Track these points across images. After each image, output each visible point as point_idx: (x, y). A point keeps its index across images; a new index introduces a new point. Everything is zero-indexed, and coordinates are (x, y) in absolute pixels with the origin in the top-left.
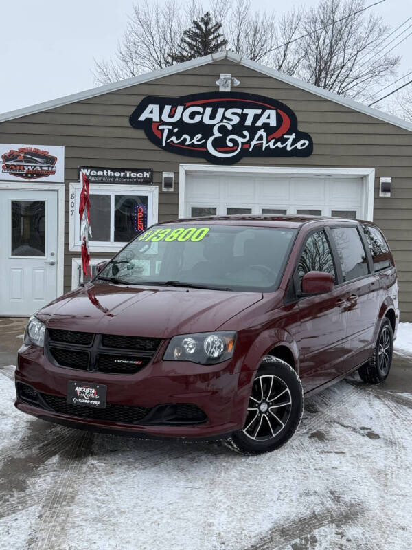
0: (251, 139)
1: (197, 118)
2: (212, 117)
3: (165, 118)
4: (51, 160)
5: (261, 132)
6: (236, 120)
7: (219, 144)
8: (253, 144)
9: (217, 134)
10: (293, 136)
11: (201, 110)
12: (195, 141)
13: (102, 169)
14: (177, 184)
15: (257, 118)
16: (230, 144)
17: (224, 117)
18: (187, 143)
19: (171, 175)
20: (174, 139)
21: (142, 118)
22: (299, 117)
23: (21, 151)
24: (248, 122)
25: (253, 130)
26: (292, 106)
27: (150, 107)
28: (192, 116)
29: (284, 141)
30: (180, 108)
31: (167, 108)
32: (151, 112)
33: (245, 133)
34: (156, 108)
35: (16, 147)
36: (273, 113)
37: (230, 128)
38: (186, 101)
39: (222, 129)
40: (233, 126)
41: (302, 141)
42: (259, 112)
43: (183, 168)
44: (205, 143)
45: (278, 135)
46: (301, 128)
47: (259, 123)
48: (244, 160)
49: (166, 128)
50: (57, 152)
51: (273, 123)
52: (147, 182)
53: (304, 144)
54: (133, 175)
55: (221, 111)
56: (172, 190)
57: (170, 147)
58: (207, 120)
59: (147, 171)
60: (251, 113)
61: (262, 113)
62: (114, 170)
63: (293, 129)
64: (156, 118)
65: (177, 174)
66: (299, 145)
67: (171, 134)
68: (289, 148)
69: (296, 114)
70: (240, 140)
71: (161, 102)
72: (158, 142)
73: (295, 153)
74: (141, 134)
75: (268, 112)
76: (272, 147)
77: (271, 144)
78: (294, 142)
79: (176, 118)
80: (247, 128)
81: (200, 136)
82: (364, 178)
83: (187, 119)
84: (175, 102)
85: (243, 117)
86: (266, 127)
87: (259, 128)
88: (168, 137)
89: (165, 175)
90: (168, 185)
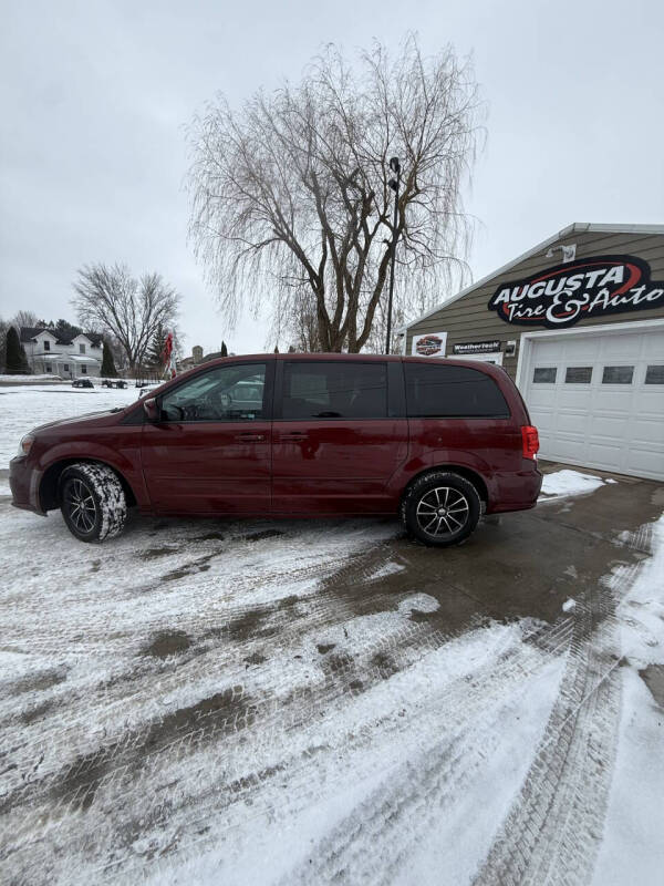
0: (591, 300)
1: (540, 292)
3: (514, 298)
4: (439, 342)
5: (605, 292)
6: (577, 285)
7: (558, 311)
8: (592, 305)
9: (557, 302)
10: (643, 288)
11: (543, 284)
12: (536, 312)
13: (466, 344)
14: (518, 350)
15: (600, 278)
16: (568, 309)
17: (566, 286)
18: (530, 315)
19: (514, 343)
20: (519, 313)
21: (496, 302)
22: (653, 266)
23: (426, 338)
25: (594, 292)
26: (644, 257)
27: (503, 292)
28: (535, 292)
29: (629, 295)
30: (527, 287)
31: (516, 289)
32: (504, 296)
33: (586, 296)
34: (507, 292)
35: (423, 337)
36: (619, 270)
37: (570, 294)
39: (563, 298)
40: (574, 292)
41: (655, 292)
42: (603, 272)
43: (524, 336)
44: (545, 312)
45: (622, 291)
46: (654, 278)
47: (602, 283)
48: (582, 321)
49: (513, 306)
50: (443, 336)
51: (618, 279)
52: (495, 350)
53: (657, 294)
54: (487, 346)
55: (563, 281)
56: (513, 355)
57: (516, 321)
58: (548, 292)
59: (496, 341)
60: (593, 276)
61: (607, 272)
62: (474, 344)
63: (644, 280)
64: (506, 300)
65: (518, 342)
66: (649, 297)
67: (517, 309)
68: (635, 302)
69: (650, 264)
70: (579, 303)
71: (511, 286)
72: (504, 317)
73: (644, 305)
74: (495, 314)
75: (613, 270)
76: (615, 304)
77: (614, 302)
78: (644, 294)
79: (520, 298)
80: (588, 291)
81: (541, 307)
83: (531, 295)
84: (521, 284)
85: (585, 281)
86: (609, 285)
87: (602, 288)
88: (515, 312)
89: (509, 343)
90: (509, 350)
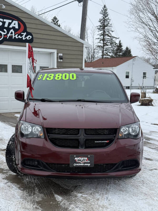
6: (1, 24)
22: (28, 25)
41: (29, 36)
53: (30, 38)
61: (12, 22)
70: (3, 33)
73: (26, 41)
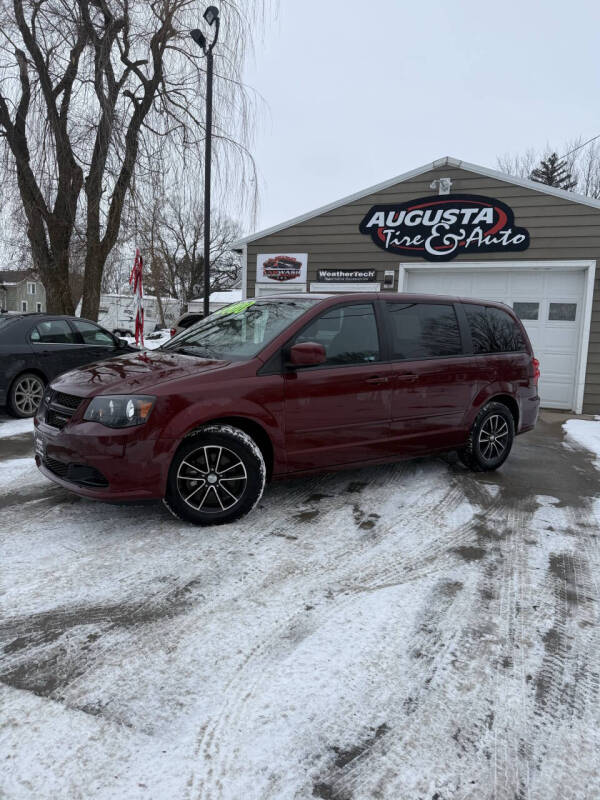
0: (467, 236)
1: (418, 221)
2: (432, 218)
3: (390, 223)
4: (298, 265)
5: (478, 230)
6: (454, 219)
7: (437, 243)
8: (469, 241)
9: (435, 234)
10: (510, 231)
11: (420, 213)
12: (414, 242)
13: (336, 271)
14: (397, 281)
15: (474, 216)
16: (447, 243)
17: (442, 218)
18: (408, 244)
19: (392, 273)
20: (396, 241)
21: (369, 225)
23: (277, 259)
24: (465, 221)
25: (469, 228)
27: (377, 214)
28: (413, 219)
29: (499, 236)
30: (403, 213)
31: (392, 214)
32: (378, 219)
33: (462, 231)
34: (381, 215)
35: (273, 256)
36: (490, 211)
37: (447, 227)
38: (407, 206)
39: (440, 229)
40: (451, 226)
42: (476, 210)
43: (403, 267)
44: (424, 243)
45: (493, 231)
46: (518, 223)
47: (476, 221)
48: (460, 256)
49: (389, 232)
50: (302, 258)
51: (489, 220)
52: (371, 280)
53: (520, 239)
54: (360, 274)
55: (439, 213)
56: (392, 286)
57: (393, 249)
58: (426, 222)
59: (372, 270)
60: (468, 212)
61: (479, 212)
62: (345, 271)
63: (509, 224)
64: (381, 224)
65: (397, 272)
66: (515, 240)
67: (393, 236)
68: (504, 243)
69: (514, 210)
70: (456, 238)
71: (386, 209)
72: (380, 243)
73: (511, 247)
74: (368, 238)
75: (484, 210)
76: (487, 243)
77: (487, 241)
78: (510, 237)
79: (398, 223)
80: (464, 227)
81: (419, 237)
82: (585, 270)
83: (408, 223)
84: (398, 208)
85: (461, 217)
86: (482, 224)
87: (476, 226)
88: (391, 240)
89: (387, 273)
90: (388, 281)
